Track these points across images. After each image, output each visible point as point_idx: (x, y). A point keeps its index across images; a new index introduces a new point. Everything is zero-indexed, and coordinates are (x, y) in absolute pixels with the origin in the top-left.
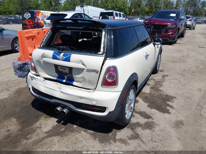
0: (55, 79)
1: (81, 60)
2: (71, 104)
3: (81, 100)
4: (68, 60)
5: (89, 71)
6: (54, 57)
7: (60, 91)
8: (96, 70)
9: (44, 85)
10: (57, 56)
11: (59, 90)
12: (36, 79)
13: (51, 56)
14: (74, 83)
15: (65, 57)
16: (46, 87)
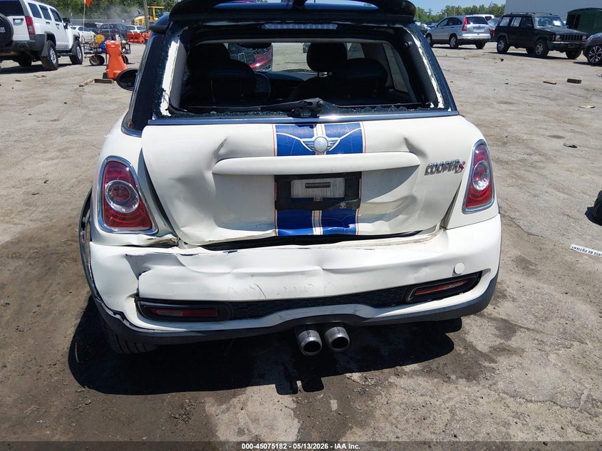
0: (271, 233)
1: (407, 137)
2: (359, 305)
3: (416, 275)
4: (353, 145)
5: (435, 169)
6: (286, 148)
7: (323, 269)
8: (458, 162)
9: (235, 271)
10: (302, 140)
11: (318, 268)
12: (181, 259)
13: (272, 144)
14: (362, 228)
15: (339, 139)
16: (253, 275)
